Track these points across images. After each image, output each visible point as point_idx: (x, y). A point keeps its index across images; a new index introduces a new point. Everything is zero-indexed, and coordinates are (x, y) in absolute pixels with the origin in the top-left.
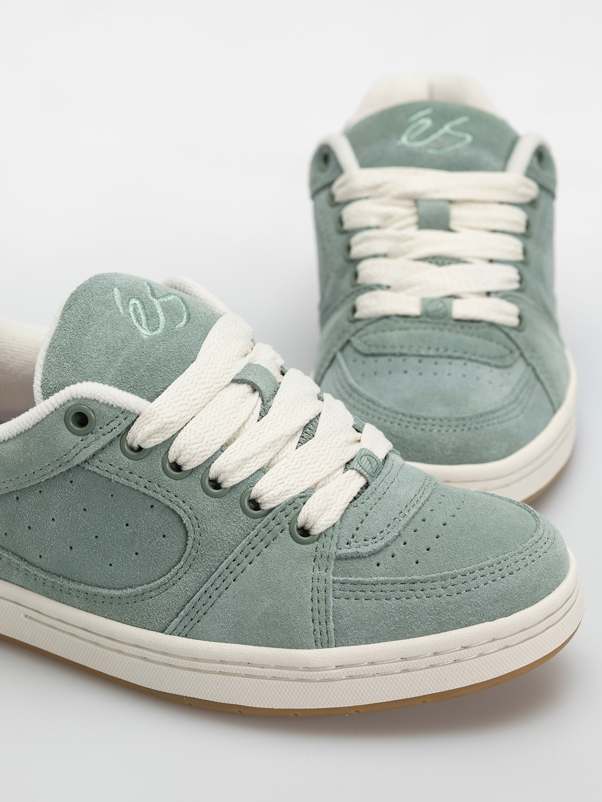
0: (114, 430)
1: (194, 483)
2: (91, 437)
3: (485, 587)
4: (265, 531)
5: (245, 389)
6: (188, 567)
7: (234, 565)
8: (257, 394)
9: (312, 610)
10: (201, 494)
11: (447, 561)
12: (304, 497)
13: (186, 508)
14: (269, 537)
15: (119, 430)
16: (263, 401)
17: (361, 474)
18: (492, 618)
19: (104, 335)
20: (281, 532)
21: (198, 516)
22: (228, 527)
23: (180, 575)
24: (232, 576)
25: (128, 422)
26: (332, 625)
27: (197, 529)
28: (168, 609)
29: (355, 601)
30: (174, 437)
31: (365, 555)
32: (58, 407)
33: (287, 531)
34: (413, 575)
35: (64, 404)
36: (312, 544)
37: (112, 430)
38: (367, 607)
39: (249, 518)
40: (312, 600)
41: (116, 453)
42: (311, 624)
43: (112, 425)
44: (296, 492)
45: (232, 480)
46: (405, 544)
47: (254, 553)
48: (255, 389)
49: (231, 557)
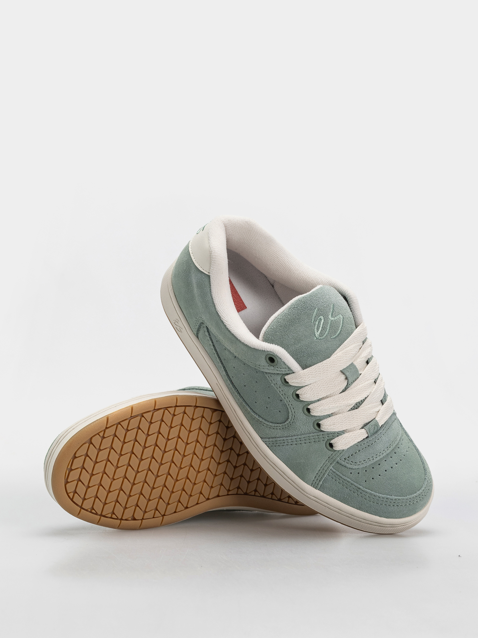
0: (282, 372)
1: (301, 405)
2: (272, 368)
3: (384, 506)
4: (317, 437)
5: (343, 377)
6: (282, 428)
7: (299, 440)
8: (347, 381)
9: (317, 474)
10: (301, 410)
11: (376, 488)
12: (339, 434)
13: (293, 411)
14: (317, 440)
15: (284, 373)
16: (347, 384)
17: (367, 433)
18: (381, 516)
19: (299, 331)
20: (323, 441)
21: (296, 417)
22: (304, 427)
23: (277, 428)
24: (296, 443)
25: (288, 372)
26: (321, 483)
27: (293, 420)
28: (267, 434)
29: (335, 481)
30: (302, 387)
31: (348, 467)
32: (266, 351)
33: (325, 442)
34: (361, 485)
35: (269, 351)
36: (331, 452)
37: (281, 371)
38: (337, 486)
39: (314, 429)
40: (319, 470)
41: (278, 378)
42: (314, 478)
43: (282, 369)
44: (337, 430)
45: (315, 414)
46: (366, 471)
47: (308, 441)
48: (346, 378)
49: (299, 437)
